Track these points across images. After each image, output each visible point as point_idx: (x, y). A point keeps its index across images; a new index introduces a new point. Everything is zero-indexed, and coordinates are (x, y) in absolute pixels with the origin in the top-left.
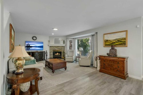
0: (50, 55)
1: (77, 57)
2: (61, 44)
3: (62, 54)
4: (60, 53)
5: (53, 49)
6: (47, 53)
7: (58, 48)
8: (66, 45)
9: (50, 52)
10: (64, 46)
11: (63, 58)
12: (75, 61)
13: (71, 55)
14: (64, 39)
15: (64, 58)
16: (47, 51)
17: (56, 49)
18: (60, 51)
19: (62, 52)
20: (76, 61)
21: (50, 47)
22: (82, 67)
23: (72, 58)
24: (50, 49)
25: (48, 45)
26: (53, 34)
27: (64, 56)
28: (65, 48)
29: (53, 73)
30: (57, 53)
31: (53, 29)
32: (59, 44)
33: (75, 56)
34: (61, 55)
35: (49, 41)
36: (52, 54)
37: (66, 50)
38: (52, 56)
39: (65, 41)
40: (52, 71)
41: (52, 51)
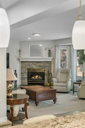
1: (75, 83)
2: (44, 57)
3: (46, 77)
4: (42, 75)
5: (28, 67)
7: (38, 64)
8: (54, 59)
9: (22, 73)
10: (50, 60)
11: (48, 84)
12: (72, 92)
13: (64, 80)
14: (50, 46)
15: (50, 86)
17: (35, 67)
18: (42, 71)
19: (46, 72)
20: (74, 92)
21: (22, 62)
22: (82, 101)
23: (65, 84)
24: (22, 68)
25: (19, 59)
27: (50, 81)
28: (52, 65)
29: (37, 105)
30: (35, 75)
31: (33, 34)
32: (40, 57)
33: (72, 81)
34: (44, 79)
35: (20, 51)
37: (54, 70)
38: (26, 81)
39: (52, 50)
40: (34, 102)
41: (27, 71)
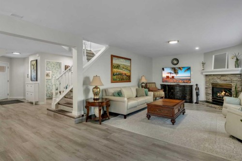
0: (207, 94)
5: (212, 81)
6: (197, 89)
16: (197, 85)
17: (219, 81)
18: (229, 86)
19: (233, 89)
21: (206, 75)
24: (206, 82)
26: (197, 48)
30: (222, 92)
32: (226, 69)
35: (203, 64)
36: (210, 92)
38: (210, 98)
